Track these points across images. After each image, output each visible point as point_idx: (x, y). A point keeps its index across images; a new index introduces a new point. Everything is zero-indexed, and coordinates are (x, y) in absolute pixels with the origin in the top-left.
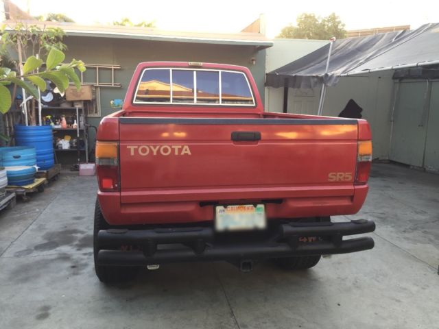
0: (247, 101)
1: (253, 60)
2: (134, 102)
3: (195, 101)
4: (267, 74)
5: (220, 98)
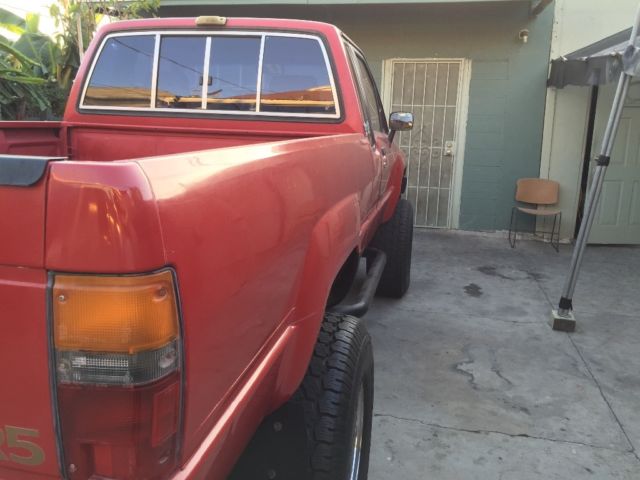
0: (321, 109)
1: (523, 35)
2: (81, 106)
3: (204, 106)
4: (553, 61)
5: (258, 101)
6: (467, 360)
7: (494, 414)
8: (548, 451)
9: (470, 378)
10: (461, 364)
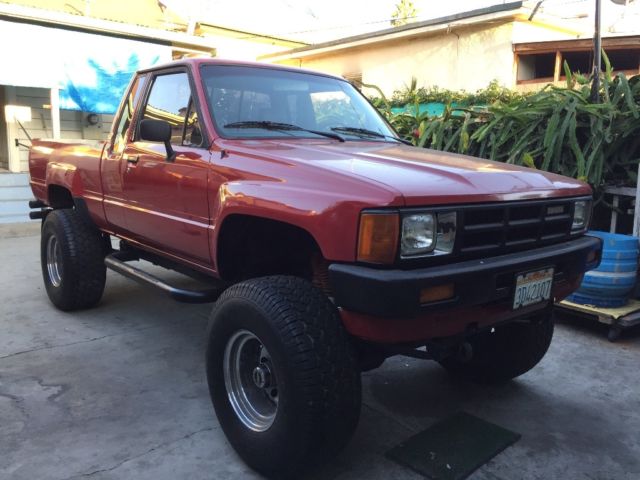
6: (57, 399)
7: (9, 367)
9: (43, 383)
10: (60, 392)
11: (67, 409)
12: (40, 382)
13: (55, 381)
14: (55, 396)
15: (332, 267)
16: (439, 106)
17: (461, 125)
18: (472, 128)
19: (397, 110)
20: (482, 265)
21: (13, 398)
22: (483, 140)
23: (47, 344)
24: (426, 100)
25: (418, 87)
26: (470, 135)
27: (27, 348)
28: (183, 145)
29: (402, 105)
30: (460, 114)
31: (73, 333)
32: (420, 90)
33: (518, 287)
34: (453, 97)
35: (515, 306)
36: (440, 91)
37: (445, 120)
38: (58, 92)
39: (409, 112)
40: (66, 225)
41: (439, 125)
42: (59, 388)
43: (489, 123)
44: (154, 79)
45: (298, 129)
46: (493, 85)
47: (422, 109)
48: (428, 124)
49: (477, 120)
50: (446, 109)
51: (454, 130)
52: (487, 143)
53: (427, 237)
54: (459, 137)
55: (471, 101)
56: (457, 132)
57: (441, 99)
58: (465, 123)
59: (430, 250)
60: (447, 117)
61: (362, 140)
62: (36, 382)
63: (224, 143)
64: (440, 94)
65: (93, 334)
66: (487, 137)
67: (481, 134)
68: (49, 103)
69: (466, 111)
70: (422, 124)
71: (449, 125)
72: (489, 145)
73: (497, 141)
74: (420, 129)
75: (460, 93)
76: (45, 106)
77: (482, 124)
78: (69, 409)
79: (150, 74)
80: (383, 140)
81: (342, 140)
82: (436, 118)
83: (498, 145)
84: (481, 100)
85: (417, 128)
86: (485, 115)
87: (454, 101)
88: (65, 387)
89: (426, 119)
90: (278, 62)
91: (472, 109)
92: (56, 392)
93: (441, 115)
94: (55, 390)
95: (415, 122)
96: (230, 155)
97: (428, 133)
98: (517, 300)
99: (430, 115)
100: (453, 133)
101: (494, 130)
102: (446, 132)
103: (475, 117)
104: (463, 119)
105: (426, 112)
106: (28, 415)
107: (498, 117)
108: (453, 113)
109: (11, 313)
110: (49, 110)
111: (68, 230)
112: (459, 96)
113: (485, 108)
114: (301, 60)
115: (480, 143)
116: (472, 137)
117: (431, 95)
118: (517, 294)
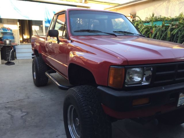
6: (23, 117)
7: (15, 104)
8: (3, 101)
9: (22, 111)
10: (25, 115)
11: (25, 121)
12: (21, 110)
13: (25, 111)
14: (23, 116)
15: (99, 87)
16: (161, 22)
17: (168, 28)
18: (172, 30)
19: (146, 24)
20: (164, 89)
21: (12, 115)
22: (176, 34)
23: (28, 97)
24: (157, 20)
25: (155, 16)
26: (171, 32)
27: (22, 98)
28: (62, 38)
29: (148, 22)
30: (168, 25)
31: (37, 94)
32: (155, 17)
33: (180, 98)
34: (166, 19)
35: (178, 106)
36: (162, 17)
37: (162, 27)
38: (44, 21)
39: (150, 24)
40: (37, 61)
41: (160, 29)
42: (26, 113)
43: (178, 28)
44: (58, 16)
45: (101, 32)
46: (181, 15)
47: (154, 24)
48: (156, 28)
49: (174, 27)
50: (163, 24)
51: (165, 30)
52: (177, 35)
53: (139, 77)
54: (167, 33)
55: (173, 20)
56: (166, 31)
57: (162, 20)
58: (169, 28)
59: (140, 82)
60: (163, 26)
61: (125, 35)
62: (20, 111)
63: (73, 37)
64: (162, 18)
65: (43, 95)
66: (177, 33)
67: (175, 32)
68: (42, 25)
69: (170, 24)
70: (154, 29)
71: (164, 29)
72: (178, 36)
73: (181, 34)
74: (153, 30)
75: (169, 18)
76: (41, 26)
77: (176, 28)
78: (26, 121)
79: (57, 15)
80: (133, 35)
81: (116, 36)
82: (159, 26)
83: (181, 36)
84: (177, 20)
85: (152, 30)
86: (177, 25)
87: (166, 20)
88: (28, 113)
89: (156, 27)
90: (111, 10)
91: (172, 23)
92: (24, 115)
93: (161, 26)
94: (24, 114)
95: (151, 28)
96: (74, 42)
97: (156, 31)
98: (179, 103)
99: (157, 25)
100: (165, 31)
101: (180, 30)
102: (162, 31)
103: (173, 26)
104: (169, 26)
105: (156, 25)
106: (13, 122)
107: (182, 26)
108: (166, 25)
109: (23, 86)
110: (42, 27)
111: (38, 63)
112: (168, 19)
113: (177, 23)
114: (117, 9)
115: (174, 35)
116: (171, 33)
117: (159, 18)
118: (179, 101)
